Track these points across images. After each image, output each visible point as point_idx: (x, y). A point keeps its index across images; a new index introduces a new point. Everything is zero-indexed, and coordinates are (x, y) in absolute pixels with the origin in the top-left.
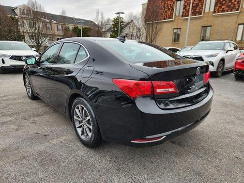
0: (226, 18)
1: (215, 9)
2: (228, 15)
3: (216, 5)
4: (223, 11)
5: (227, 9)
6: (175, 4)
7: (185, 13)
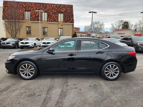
0: (53, 25)
1: (47, 20)
2: (54, 24)
3: (48, 18)
4: (51, 21)
5: (53, 21)
6: (25, 13)
7: (32, 19)
